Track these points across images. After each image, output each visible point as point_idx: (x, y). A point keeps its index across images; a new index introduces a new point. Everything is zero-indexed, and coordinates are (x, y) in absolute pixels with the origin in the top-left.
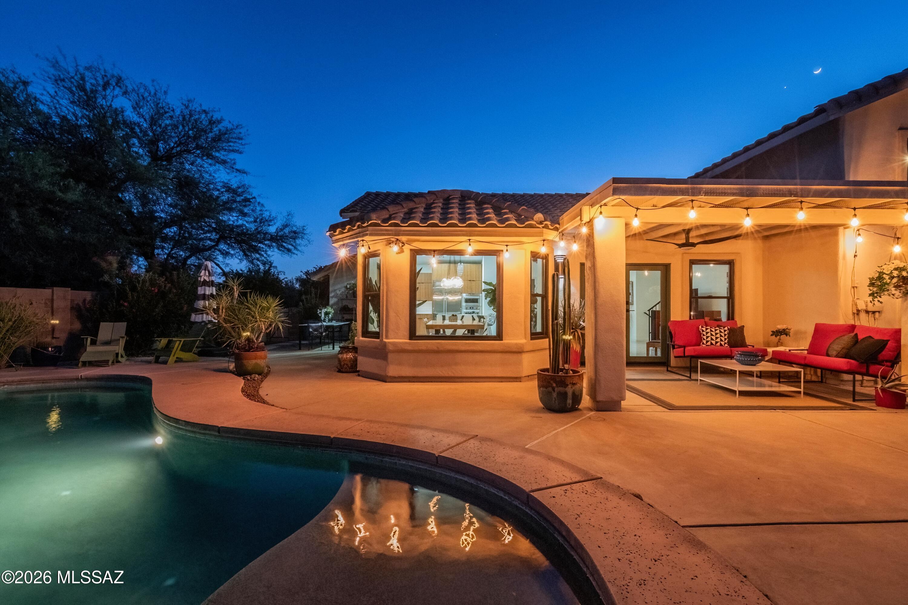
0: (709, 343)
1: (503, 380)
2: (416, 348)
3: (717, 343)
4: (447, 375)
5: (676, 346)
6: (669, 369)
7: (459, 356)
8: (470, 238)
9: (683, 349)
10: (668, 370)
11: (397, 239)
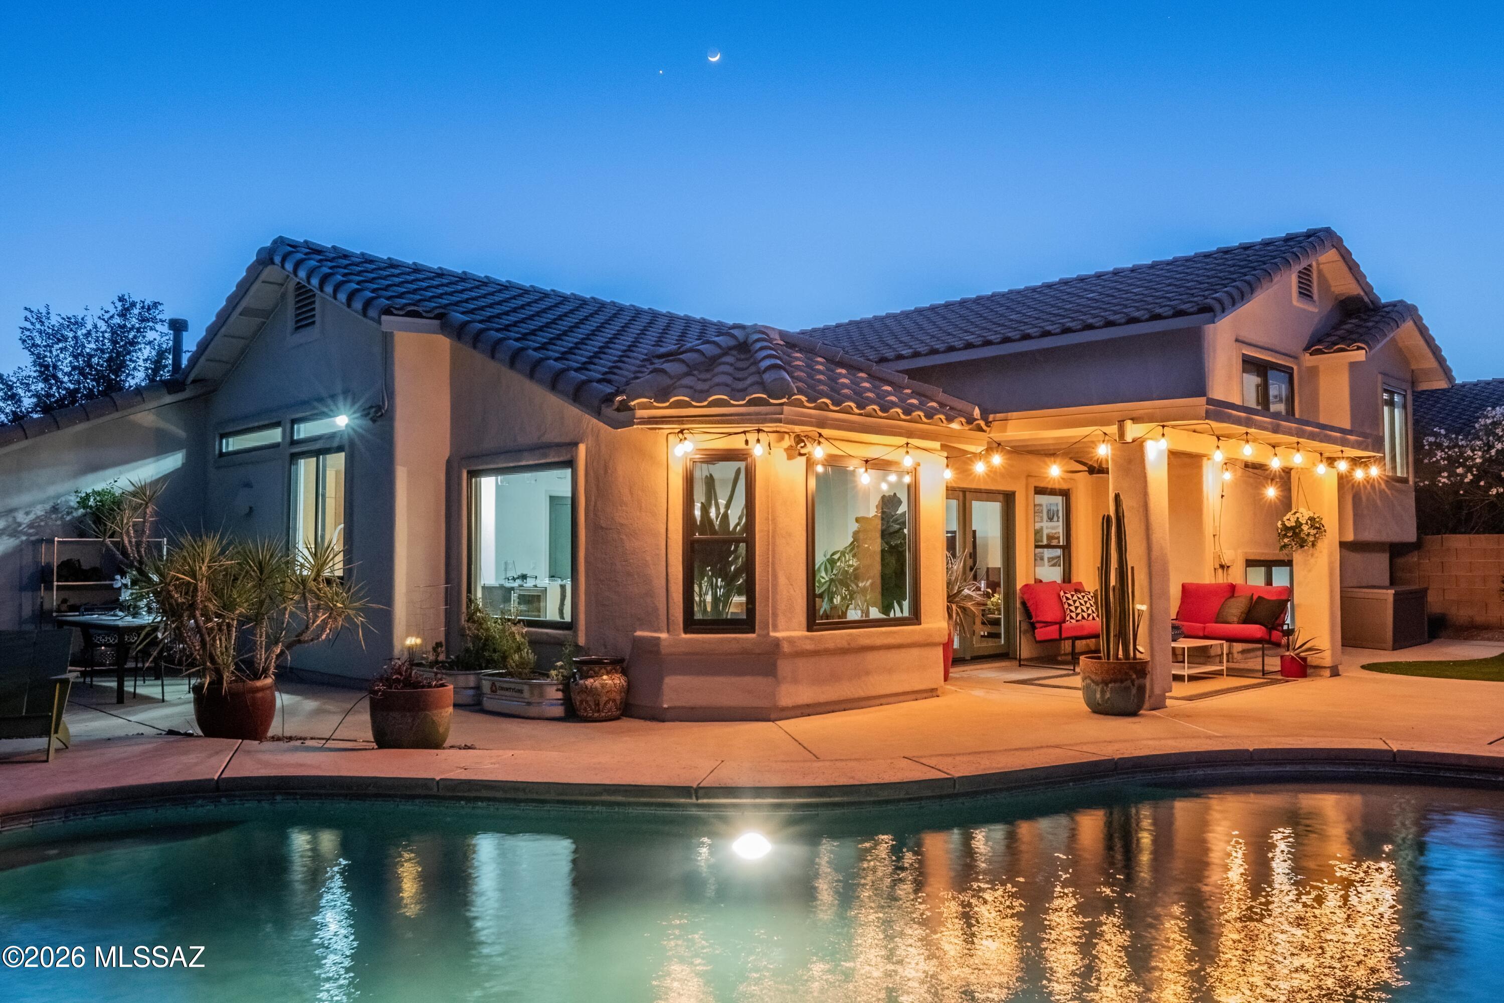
0: (1080, 617)
1: (918, 696)
2: (822, 647)
3: (1089, 615)
4: (856, 696)
5: (1037, 625)
6: (1022, 663)
7: (870, 657)
8: (910, 441)
9: (1058, 626)
10: (1020, 665)
11: (820, 435)
